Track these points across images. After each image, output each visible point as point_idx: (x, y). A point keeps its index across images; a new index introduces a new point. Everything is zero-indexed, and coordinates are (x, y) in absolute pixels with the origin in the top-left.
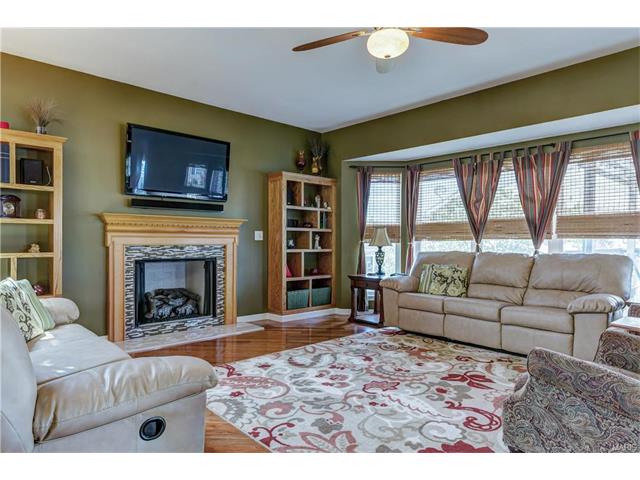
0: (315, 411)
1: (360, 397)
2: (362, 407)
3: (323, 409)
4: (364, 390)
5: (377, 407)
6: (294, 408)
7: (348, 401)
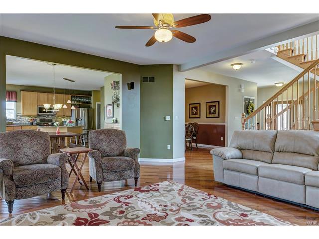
0: (194, 204)
1: (171, 210)
2: (172, 205)
3: (191, 205)
4: (168, 215)
5: (164, 204)
6: (205, 205)
7: (178, 208)
